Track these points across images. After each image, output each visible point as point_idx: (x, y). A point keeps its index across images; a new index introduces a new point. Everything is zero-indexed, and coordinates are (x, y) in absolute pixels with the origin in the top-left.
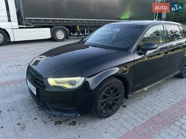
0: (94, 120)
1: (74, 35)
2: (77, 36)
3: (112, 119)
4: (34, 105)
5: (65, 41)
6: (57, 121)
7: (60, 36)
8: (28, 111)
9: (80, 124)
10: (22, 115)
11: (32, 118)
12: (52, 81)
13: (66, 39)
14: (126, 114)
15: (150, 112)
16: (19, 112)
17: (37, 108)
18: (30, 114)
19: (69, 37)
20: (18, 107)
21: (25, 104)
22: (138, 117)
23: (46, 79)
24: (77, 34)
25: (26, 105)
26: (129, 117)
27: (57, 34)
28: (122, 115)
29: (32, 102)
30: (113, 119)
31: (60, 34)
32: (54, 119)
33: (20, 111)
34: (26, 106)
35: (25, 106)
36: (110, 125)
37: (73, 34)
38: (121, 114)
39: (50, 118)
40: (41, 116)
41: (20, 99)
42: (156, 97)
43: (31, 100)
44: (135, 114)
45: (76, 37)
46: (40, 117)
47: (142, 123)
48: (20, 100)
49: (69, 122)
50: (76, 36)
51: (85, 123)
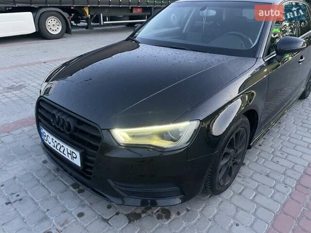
0: (201, 199)
1: (78, 25)
2: (87, 27)
3: (232, 193)
4: (64, 183)
5: (65, 37)
6: (129, 212)
7: (54, 29)
8: (56, 198)
9: (178, 214)
10: (45, 210)
11: (71, 213)
12: (122, 135)
13: (66, 35)
14: (251, 178)
15: (289, 169)
16: (36, 203)
17: (71, 188)
18: (63, 206)
19: (73, 30)
20: (28, 192)
21: (41, 181)
22: (275, 182)
23: (109, 130)
24: (86, 24)
25: (43, 184)
26: (260, 184)
27: (47, 24)
28: (246, 182)
29: (55, 176)
30: (234, 192)
31: (54, 23)
32: (121, 210)
33: (37, 201)
34: (46, 186)
35: (43, 186)
36: (238, 208)
37: (75, 24)
38: (243, 181)
39: (111, 209)
40: (90, 207)
41: (24, 172)
42: (283, 137)
43: (50, 171)
44: (267, 176)
45: (84, 29)
46: (88, 208)
47: (289, 193)
48: (25, 174)
49: (155, 212)
50: (83, 27)
51: (188, 210)
